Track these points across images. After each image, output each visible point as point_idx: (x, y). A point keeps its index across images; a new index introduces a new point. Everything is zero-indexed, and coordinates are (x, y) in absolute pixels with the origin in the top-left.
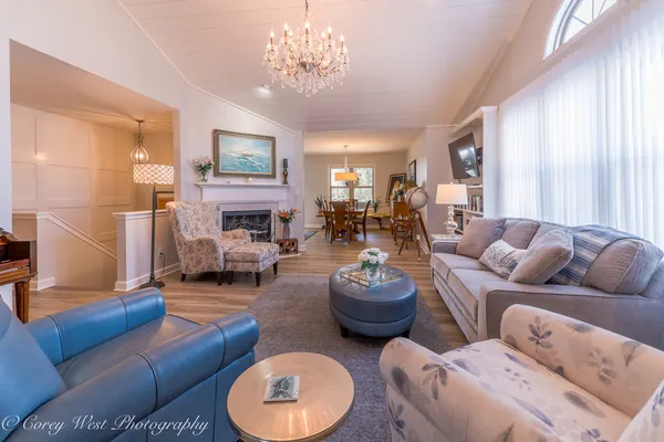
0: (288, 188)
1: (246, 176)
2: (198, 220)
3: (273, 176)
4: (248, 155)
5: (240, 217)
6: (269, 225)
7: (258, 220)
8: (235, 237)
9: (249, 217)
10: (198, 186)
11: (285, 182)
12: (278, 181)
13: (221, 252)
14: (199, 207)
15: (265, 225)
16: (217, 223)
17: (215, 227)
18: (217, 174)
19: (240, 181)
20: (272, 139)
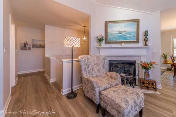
0: (148, 48)
1: (121, 42)
2: (95, 64)
3: (138, 42)
4: (122, 32)
5: (118, 64)
6: (135, 69)
7: (127, 66)
8: (111, 77)
9: (122, 64)
10: (98, 48)
11: (146, 45)
12: (141, 44)
13: (97, 90)
14: (95, 58)
15: (131, 69)
16: (104, 67)
17: (102, 69)
18: (107, 42)
19: (118, 45)
20: (138, 21)
